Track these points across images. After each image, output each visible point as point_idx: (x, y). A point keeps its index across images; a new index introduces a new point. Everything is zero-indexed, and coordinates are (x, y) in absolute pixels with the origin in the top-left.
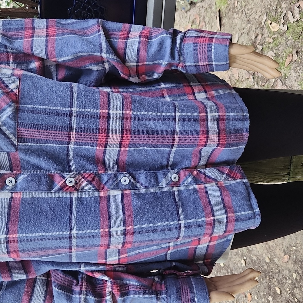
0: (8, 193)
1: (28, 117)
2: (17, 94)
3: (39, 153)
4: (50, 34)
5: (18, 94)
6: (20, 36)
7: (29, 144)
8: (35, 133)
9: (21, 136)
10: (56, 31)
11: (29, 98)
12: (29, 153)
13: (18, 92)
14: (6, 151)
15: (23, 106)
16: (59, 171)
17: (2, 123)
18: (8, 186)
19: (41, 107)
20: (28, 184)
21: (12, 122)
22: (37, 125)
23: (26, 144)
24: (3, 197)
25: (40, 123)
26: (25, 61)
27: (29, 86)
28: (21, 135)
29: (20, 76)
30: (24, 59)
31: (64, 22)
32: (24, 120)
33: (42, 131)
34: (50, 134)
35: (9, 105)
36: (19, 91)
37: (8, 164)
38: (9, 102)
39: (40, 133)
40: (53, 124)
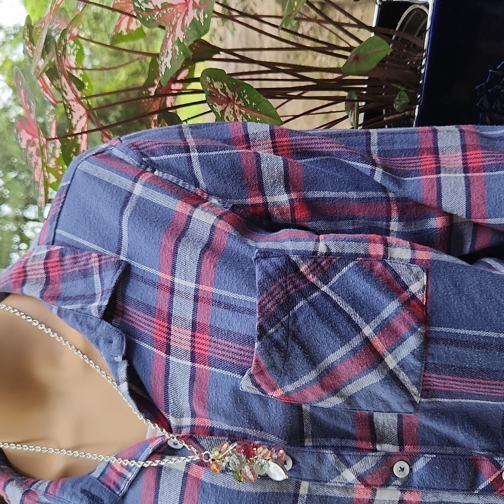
0: (396, 491)
1: (446, 353)
2: (424, 304)
3: (454, 416)
4: (470, 165)
5: (426, 303)
6: (412, 168)
7: (439, 400)
8: (456, 383)
9: (427, 387)
10: (484, 160)
11: (446, 311)
12: (437, 417)
13: (425, 299)
14: (397, 412)
15: (437, 329)
16: (489, 451)
17: (398, 364)
18: (396, 478)
19: (470, 332)
20: (433, 476)
21: (418, 363)
22: (461, 368)
23: (433, 399)
24: (387, 499)
25: (467, 366)
26: (418, 214)
27: (445, 287)
28: (429, 385)
29: (427, 264)
30: (417, 211)
31: (490, 133)
32: (438, 358)
33: (468, 380)
34: (481, 385)
35: (413, 331)
36: (427, 298)
37: (396, 433)
38: (413, 324)
39: (465, 384)
40: (491, 367)
